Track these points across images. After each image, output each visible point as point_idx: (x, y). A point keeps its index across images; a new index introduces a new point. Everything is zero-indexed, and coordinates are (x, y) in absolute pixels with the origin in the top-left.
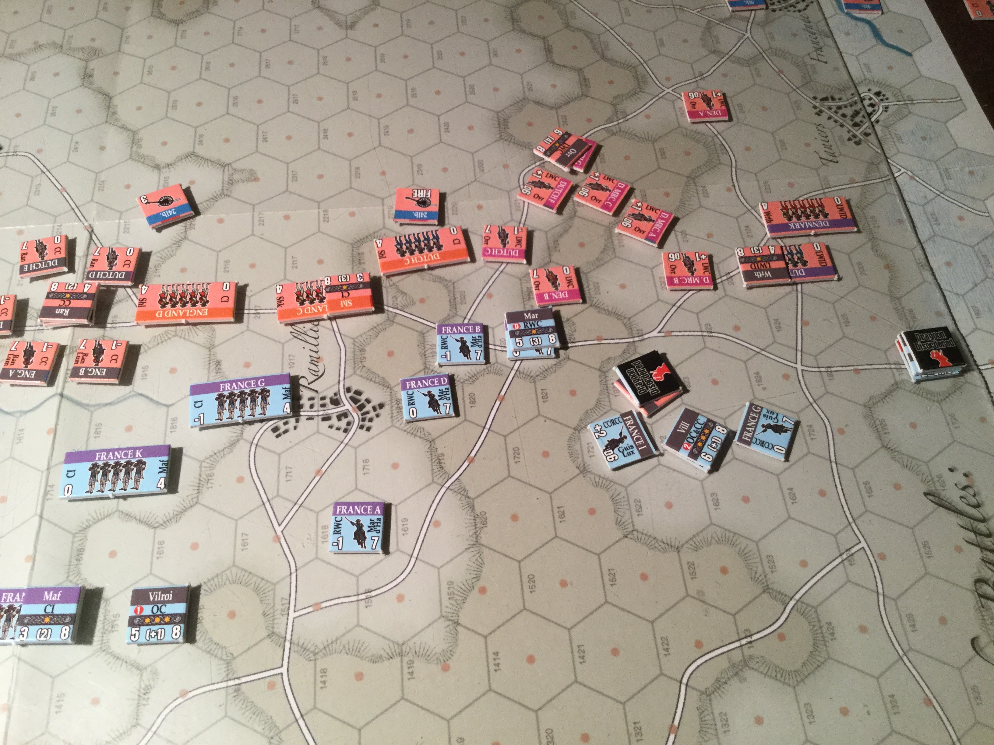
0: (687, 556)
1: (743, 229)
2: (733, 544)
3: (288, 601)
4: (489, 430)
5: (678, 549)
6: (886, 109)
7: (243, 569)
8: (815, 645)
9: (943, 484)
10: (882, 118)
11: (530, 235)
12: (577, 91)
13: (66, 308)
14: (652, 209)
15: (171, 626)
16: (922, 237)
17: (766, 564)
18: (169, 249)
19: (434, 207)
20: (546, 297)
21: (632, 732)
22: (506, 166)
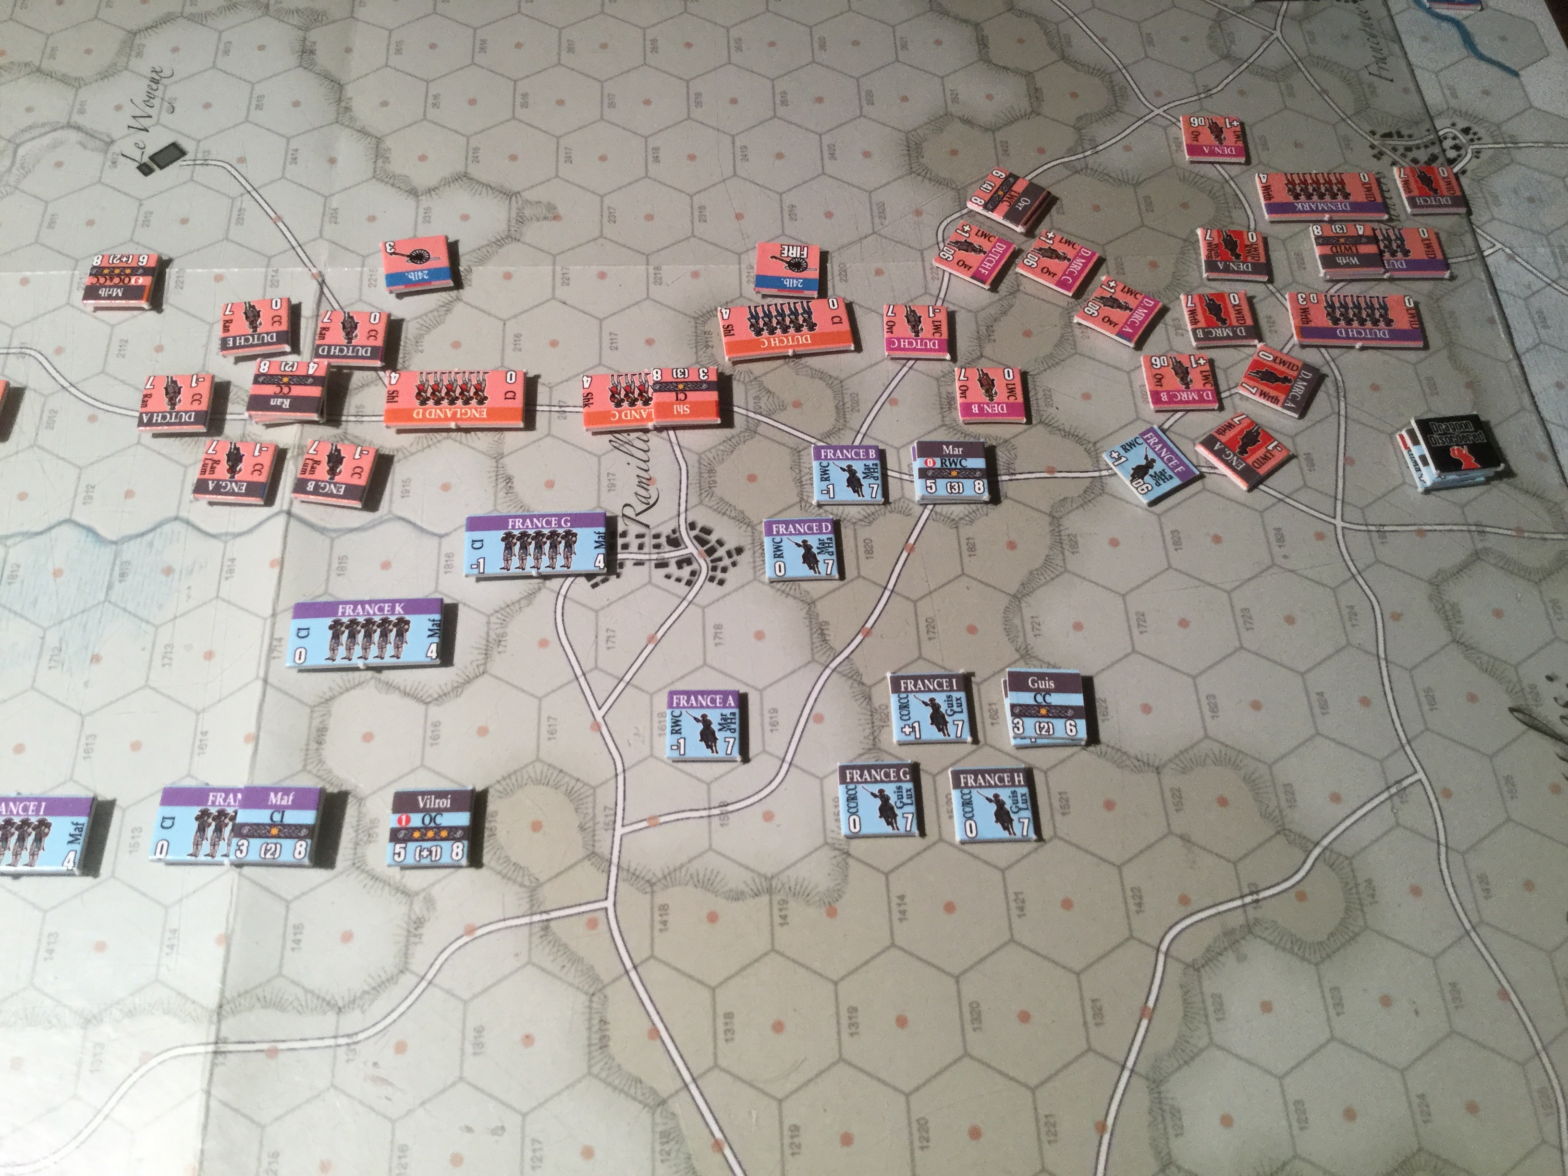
0: (1170, 780)
1: (1264, 320)
2: (1236, 767)
3: (613, 812)
4: (892, 591)
5: (1158, 770)
6: (1477, 154)
7: (550, 765)
8: (1348, 910)
9: (1537, 697)
10: (1469, 168)
11: (951, 317)
12: (1024, 105)
13: (285, 396)
14: (1130, 292)
15: (450, 843)
16: (1521, 344)
17: (1282, 796)
18: (436, 313)
19: (813, 273)
20: (975, 409)
21: (1089, 1013)
22: (918, 213)
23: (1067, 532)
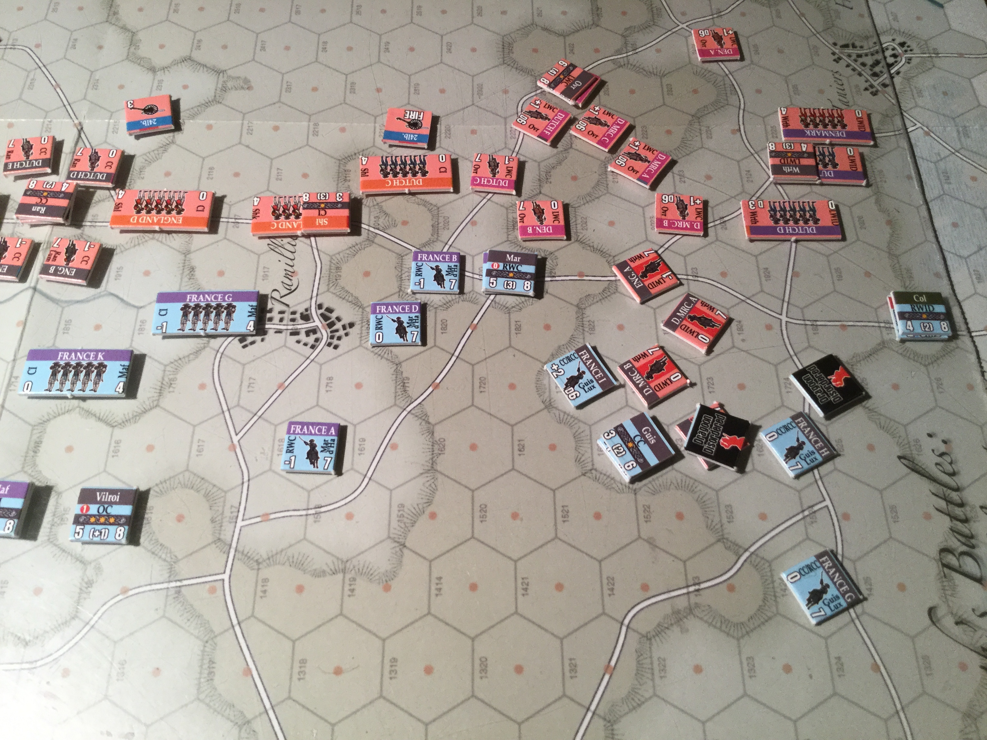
0: (645, 499)
1: (744, 173)
2: (692, 491)
3: (237, 510)
4: (457, 357)
5: (635, 491)
6: (909, 60)
7: (195, 474)
8: (765, 600)
9: (919, 449)
10: (903, 70)
11: (521, 166)
12: (589, 19)
13: (43, 205)
14: (649, 149)
15: (115, 527)
16: (929, 195)
17: (724, 515)
18: (156, 152)
19: (425, 130)
20: (530, 230)
21: (567, 668)
22: (506, 92)
23: (588, 319)
